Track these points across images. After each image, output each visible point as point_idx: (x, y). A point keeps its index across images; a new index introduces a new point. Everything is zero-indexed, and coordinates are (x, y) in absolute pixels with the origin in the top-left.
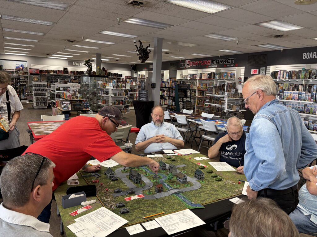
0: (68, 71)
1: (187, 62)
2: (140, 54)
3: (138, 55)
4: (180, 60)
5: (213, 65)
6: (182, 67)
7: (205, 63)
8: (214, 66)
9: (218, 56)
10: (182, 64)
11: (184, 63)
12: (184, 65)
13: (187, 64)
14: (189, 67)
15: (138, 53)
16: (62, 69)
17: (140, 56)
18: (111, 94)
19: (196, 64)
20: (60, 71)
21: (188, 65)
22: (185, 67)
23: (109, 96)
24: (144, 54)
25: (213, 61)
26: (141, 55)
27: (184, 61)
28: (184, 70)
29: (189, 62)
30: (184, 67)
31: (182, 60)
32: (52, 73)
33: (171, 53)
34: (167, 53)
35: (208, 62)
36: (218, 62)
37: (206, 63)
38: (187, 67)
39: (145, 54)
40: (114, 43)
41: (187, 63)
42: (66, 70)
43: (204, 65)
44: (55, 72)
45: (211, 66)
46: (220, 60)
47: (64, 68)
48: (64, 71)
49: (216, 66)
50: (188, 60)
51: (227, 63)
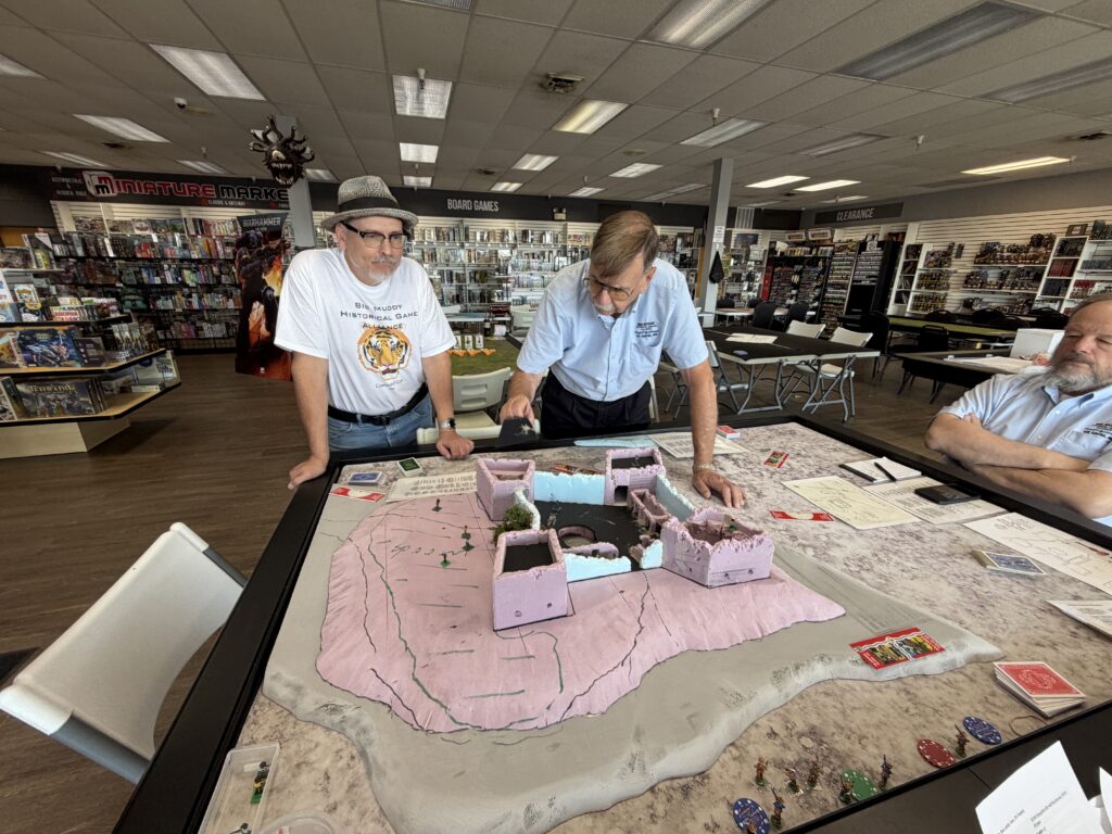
1: (94, 178)
4: (54, 169)
5: (228, 200)
6: (66, 193)
7: (190, 191)
8: (232, 203)
9: (251, 179)
10: (67, 180)
11: (80, 181)
12: (83, 187)
13: (97, 183)
14: (112, 194)
19: (146, 189)
21: (101, 187)
22: (91, 194)
25: (222, 188)
27: (76, 172)
29: (105, 179)
30: (79, 193)
31: (64, 169)
35: (204, 191)
36: (247, 193)
37: (197, 191)
38: (101, 195)
41: (91, 179)
43: (188, 195)
45: (221, 202)
46: (251, 190)
49: (240, 203)
50: (96, 173)
51: (277, 199)
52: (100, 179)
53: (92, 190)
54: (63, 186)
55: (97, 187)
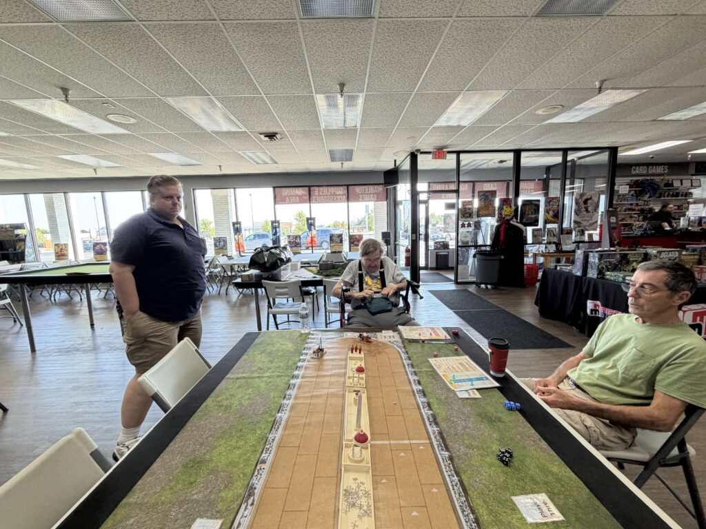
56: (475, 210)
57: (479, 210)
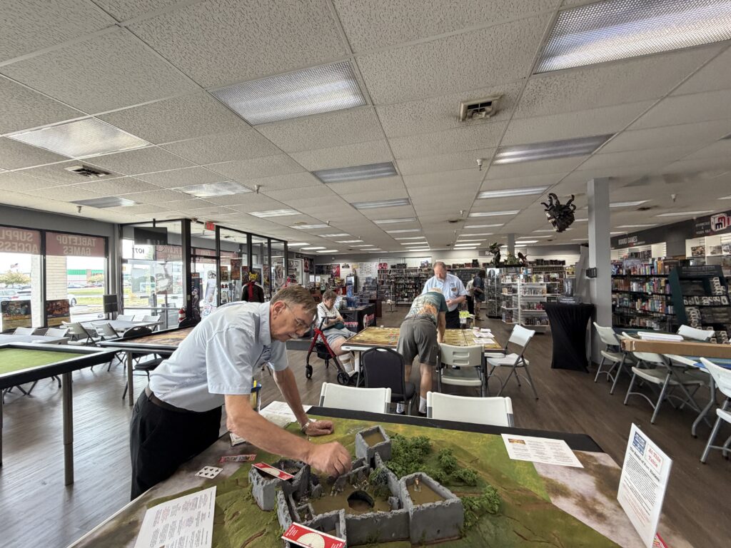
0: (478, 263)
1: (717, 219)
2: (553, 216)
3: (549, 219)
4: (693, 220)
6: (701, 232)
10: (702, 224)
11: (707, 224)
12: (709, 227)
13: (717, 222)
14: (724, 228)
15: (549, 216)
16: (471, 262)
17: (553, 220)
18: (520, 293)
20: (467, 265)
21: (719, 225)
23: (517, 296)
24: (560, 215)
26: (555, 217)
27: (707, 218)
28: (706, 237)
30: (707, 231)
31: (697, 218)
32: (458, 268)
33: (656, 207)
34: (644, 209)
38: (718, 230)
39: (562, 214)
40: (518, 211)
41: (714, 221)
42: (475, 263)
44: (461, 266)
47: (474, 261)
48: (473, 263)
50: (718, 215)
52: (719, 219)
53: (713, 227)
54: (700, 229)
55: (716, 225)
56: (229, 274)
57: (232, 273)
